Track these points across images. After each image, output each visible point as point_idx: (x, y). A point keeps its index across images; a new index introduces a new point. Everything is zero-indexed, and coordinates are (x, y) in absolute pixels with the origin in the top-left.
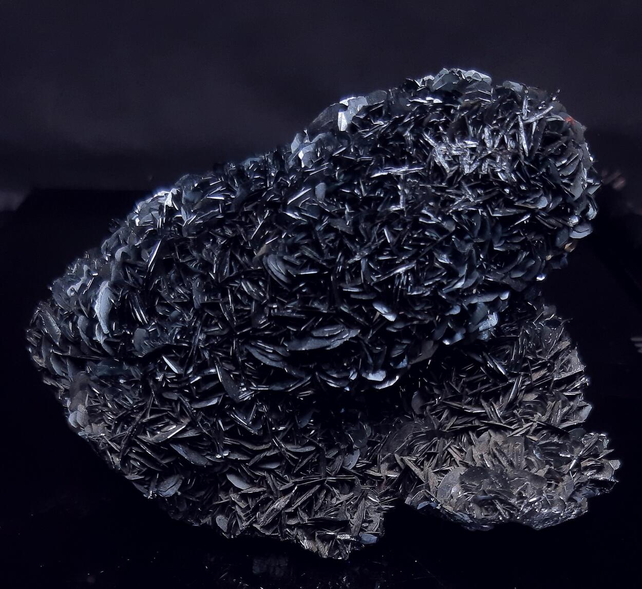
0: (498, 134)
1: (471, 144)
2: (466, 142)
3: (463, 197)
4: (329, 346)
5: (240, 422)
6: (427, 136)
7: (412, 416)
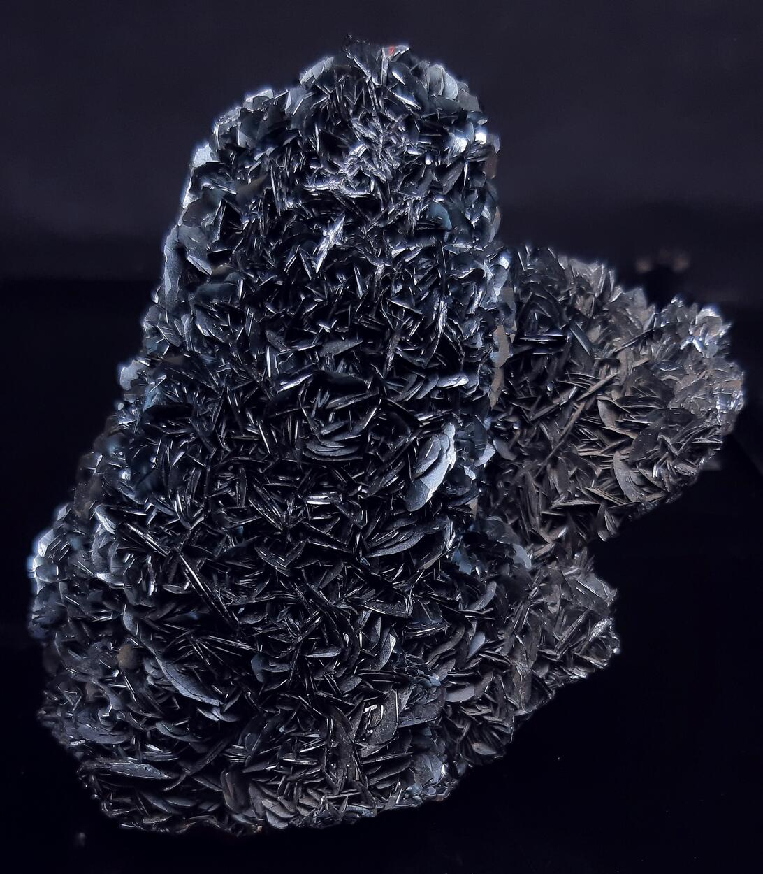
0: (371, 117)
1: (360, 149)
2: (352, 153)
3: (408, 204)
4: (450, 465)
5: (429, 632)
6: (311, 187)
7: (511, 466)
